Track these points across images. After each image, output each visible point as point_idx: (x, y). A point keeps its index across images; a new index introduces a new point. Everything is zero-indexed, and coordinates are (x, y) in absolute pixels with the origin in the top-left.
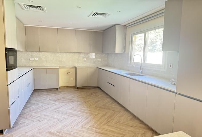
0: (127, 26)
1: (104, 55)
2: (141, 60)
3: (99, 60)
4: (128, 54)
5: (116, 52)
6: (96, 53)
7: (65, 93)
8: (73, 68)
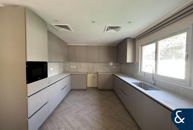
0: (136, 38)
1: (118, 64)
2: (153, 71)
3: (114, 67)
4: (138, 63)
5: (128, 62)
6: (113, 63)
7: (89, 94)
8: (96, 73)
